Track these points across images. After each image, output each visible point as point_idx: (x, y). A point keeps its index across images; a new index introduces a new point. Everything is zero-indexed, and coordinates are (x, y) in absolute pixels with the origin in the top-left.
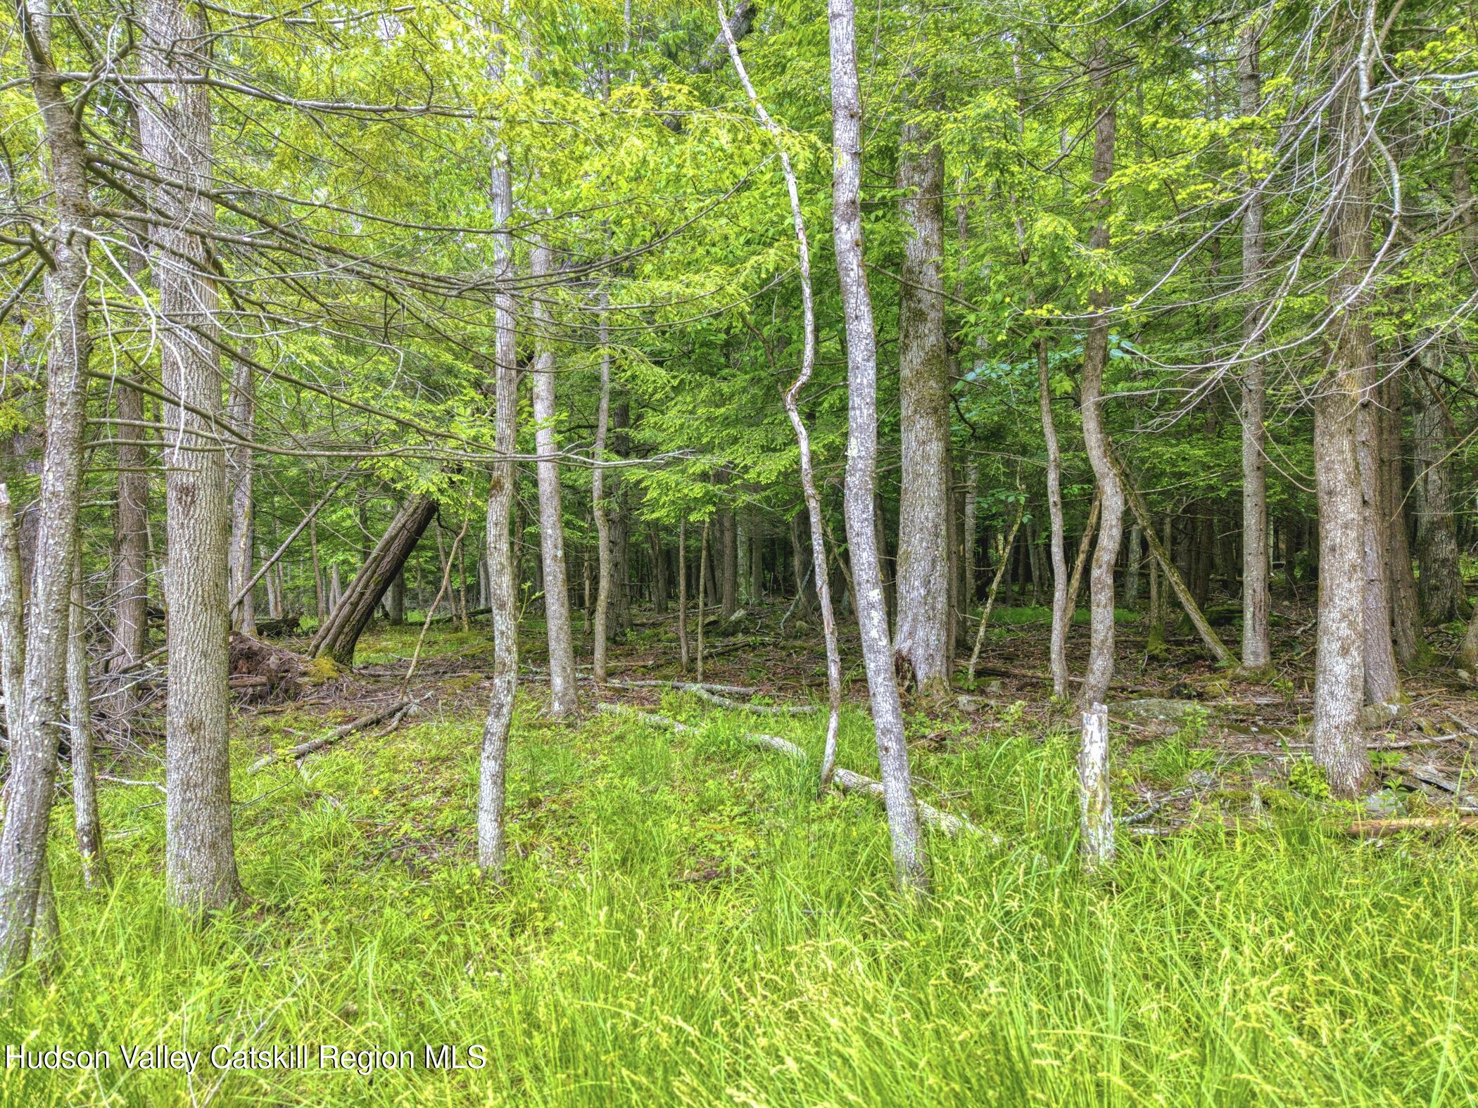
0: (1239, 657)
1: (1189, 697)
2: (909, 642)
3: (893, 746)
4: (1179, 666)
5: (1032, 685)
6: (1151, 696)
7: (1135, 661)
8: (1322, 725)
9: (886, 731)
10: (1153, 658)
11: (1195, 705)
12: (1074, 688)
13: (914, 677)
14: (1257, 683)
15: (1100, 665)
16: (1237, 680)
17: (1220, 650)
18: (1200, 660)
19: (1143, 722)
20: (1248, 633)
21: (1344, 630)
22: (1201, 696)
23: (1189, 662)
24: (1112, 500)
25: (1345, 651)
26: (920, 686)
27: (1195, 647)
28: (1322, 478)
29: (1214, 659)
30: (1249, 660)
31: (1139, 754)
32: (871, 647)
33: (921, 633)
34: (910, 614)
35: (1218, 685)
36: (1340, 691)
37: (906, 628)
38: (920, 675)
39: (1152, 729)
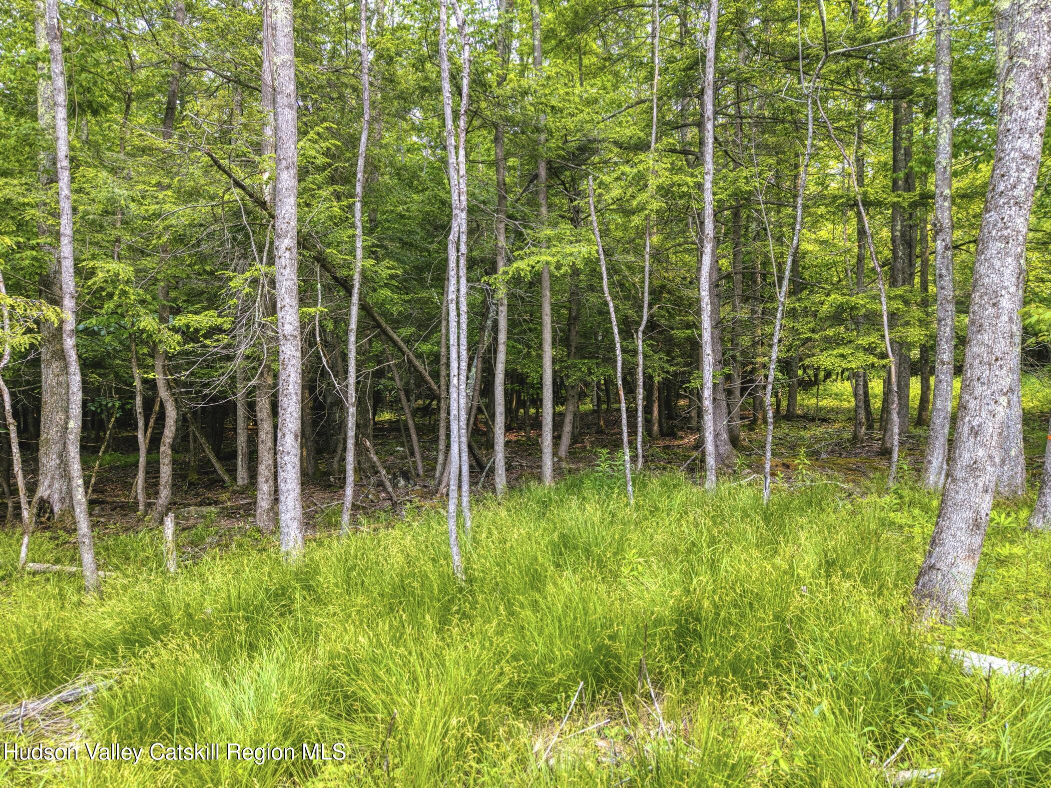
0: (235, 479)
1: (210, 504)
2: (49, 491)
3: (87, 541)
4: (205, 487)
5: (121, 507)
6: (190, 505)
7: (181, 487)
8: (259, 511)
9: (84, 536)
10: (191, 484)
11: (212, 508)
12: (149, 505)
13: (52, 511)
14: (243, 493)
15: (165, 494)
16: (234, 492)
17: (226, 478)
18: (216, 483)
19: (187, 519)
20: (240, 468)
21: (267, 473)
22: (216, 503)
23: (212, 484)
24: (171, 414)
25: (267, 481)
26: (56, 516)
27: (215, 476)
28: (259, 414)
29: (224, 482)
30: (240, 482)
31: (186, 533)
32: (78, 503)
33: (57, 485)
34: (49, 475)
35: (225, 496)
36: (265, 497)
37: (46, 483)
38: (56, 509)
39: (191, 522)
